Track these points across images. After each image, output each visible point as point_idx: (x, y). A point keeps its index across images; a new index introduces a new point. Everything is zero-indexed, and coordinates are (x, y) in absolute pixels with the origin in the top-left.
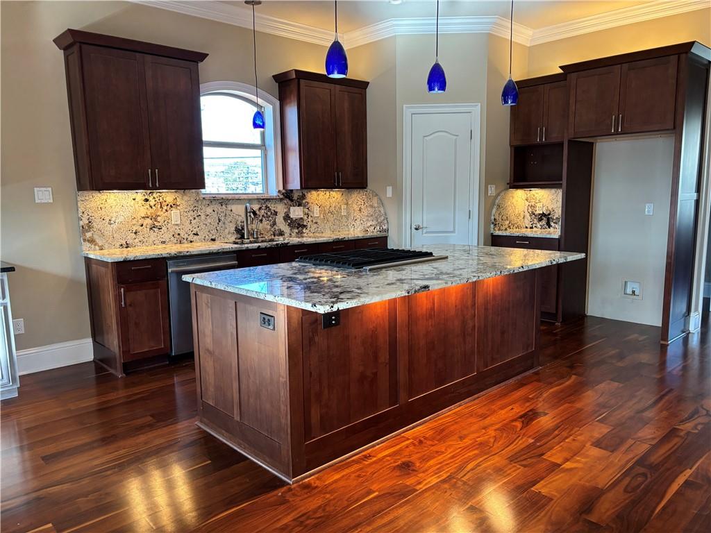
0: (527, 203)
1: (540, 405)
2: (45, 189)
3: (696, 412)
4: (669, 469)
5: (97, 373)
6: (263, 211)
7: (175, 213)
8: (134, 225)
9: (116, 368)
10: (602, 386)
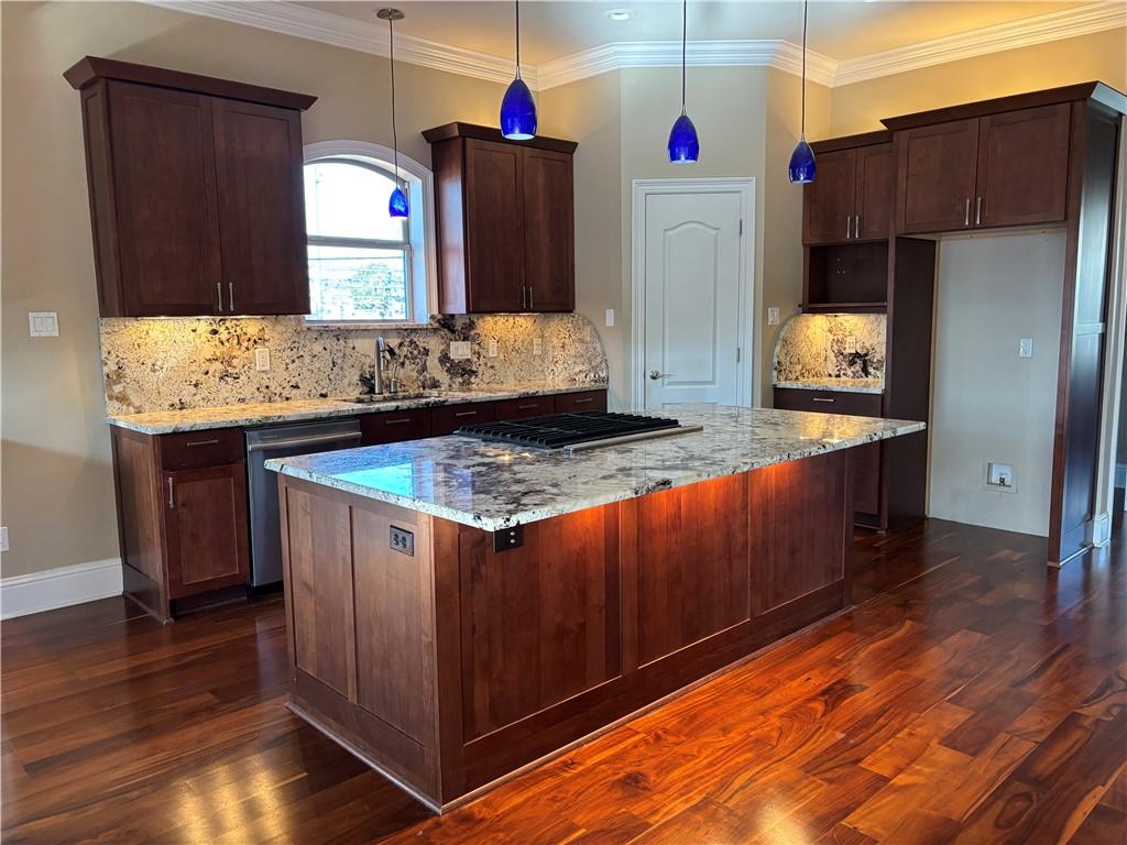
0: (831, 337)
1: (854, 672)
2: (46, 314)
3: (1109, 684)
4: (1067, 787)
5: (128, 616)
6: (405, 349)
7: (261, 353)
8: (193, 372)
9: (158, 609)
10: (954, 639)
